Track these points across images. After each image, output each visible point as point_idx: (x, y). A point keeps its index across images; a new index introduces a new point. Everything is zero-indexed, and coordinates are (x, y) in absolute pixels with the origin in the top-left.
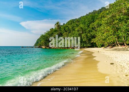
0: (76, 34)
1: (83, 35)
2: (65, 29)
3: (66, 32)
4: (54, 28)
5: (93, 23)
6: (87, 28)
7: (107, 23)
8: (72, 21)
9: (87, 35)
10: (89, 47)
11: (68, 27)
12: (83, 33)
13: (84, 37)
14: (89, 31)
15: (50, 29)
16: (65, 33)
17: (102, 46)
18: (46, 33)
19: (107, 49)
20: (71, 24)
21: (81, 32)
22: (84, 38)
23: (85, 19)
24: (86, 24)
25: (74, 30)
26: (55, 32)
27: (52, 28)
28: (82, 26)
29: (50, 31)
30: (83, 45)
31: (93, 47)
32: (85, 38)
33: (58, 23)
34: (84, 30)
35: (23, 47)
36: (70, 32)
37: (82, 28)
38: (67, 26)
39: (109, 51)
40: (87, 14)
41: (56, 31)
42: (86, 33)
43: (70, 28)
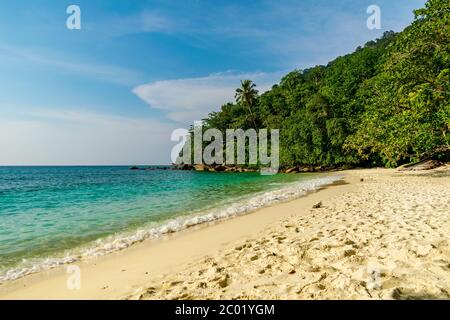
0: (307, 122)
1: (330, 124)
2: (270, 105)
3: (275, 114)
4: (235, 103)
5: (368, 81)
6: (344, 98)
9: (344, 124)
11: (280, 99)
12: (330, 117)
13: (336, 130)
14: (353, 107)
15: (223, 108)
16: (271, 118)
17: (400, 163)
18: (207, 120)
20: (293, 86)
21: (325, 114)
22: (333, 134)
23: (343, 67)
24: (344, 84)
25: (301, 106)
26: (238, 116)
27: (229, 104)
28: (326, 91)
29: (221, 114)
30: (333, 159)
31: (371, 167)
32: (337, 133)
33: (246, 85)
34: (335, 107)
35: (134, 168)
36: (289, 115)
37: (325, 99)
38: (280, 95)
40: (359, 47)
41: (239, 112)
42: (340, 115)
43: (289, 99)
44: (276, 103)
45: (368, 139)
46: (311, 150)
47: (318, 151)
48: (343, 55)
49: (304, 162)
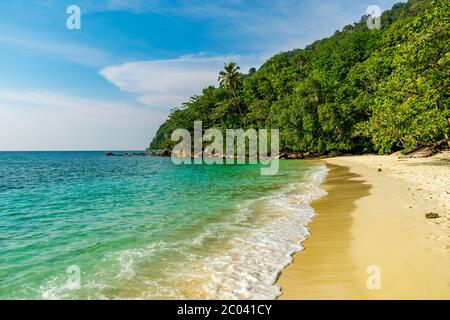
0: (297, 107)
1: (322, 110)
2: (255, 89)
3: (261, 98)
4: (217, 86)
5: (359, 65)
6: (336, 82)
7: (414, 65)
8: (283, 60)
9: (336, 110)
10: (343, 153)
11: (266, 82)
12: (321, 102)
13: (328, 115)
14: (345, 92)
15: (204, 91)
16: (257, 102)
17: (395, 149)
18: (188, 104)
19: (412, 160)
20: (279, 68)
21: (317, 99)
22: (325, 119)
23: (330, 51)
24: (333, 68)
25: (289, 91)
26: (221, 100)
27: (210, 87)
28: (317, 75)
29: (203, 98)
30: (324, 145)
31: (361, 153)
32: (328, 119)
33: (229, 68)
34: (327, 92)
35: (110, 154)
36: (275, 99)
37: (317, 84)
38: (265, 79)
39: (422, 167)
40: (337, 31)
41: (222, 96)
42: (332, 100)
43: (276, 83)
44: (262, 87)
45: (384, 127)
46: (301, 136)
47: (309, 137)
48: (320, 39)
49: (294, 148)
